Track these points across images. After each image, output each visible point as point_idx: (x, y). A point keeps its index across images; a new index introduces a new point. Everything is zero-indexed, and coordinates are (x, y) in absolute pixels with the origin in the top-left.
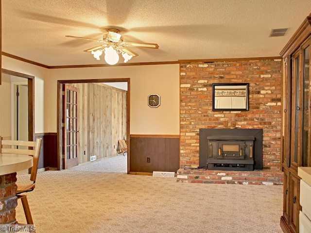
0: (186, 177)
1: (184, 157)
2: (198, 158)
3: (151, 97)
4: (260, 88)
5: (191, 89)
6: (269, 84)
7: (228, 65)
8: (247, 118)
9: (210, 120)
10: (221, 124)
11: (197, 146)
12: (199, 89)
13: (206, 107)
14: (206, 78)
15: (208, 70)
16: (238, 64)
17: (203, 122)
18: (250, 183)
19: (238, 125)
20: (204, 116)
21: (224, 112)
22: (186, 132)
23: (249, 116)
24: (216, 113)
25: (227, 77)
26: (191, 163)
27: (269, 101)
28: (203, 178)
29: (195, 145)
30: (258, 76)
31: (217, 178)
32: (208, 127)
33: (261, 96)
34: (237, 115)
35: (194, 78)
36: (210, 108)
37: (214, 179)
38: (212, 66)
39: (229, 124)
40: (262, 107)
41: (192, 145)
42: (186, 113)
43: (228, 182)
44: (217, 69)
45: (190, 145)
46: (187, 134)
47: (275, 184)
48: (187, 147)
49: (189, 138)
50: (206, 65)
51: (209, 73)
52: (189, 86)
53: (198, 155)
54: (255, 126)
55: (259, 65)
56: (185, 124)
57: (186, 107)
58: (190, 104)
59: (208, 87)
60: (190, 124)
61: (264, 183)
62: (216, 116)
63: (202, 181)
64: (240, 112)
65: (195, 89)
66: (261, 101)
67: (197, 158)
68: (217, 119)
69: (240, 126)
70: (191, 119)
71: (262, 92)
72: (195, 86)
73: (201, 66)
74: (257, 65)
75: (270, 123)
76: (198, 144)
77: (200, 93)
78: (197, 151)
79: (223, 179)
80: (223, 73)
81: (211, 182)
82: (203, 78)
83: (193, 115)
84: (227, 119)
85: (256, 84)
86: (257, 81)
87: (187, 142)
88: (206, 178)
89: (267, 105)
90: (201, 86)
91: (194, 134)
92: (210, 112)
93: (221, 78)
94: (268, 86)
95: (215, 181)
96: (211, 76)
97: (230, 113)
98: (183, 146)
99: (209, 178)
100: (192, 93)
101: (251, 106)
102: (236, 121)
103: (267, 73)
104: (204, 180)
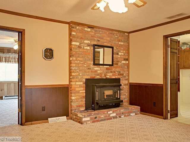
0: (88, 119)
1: (75, 102)
2: (85, 102)
3: (46, 50)
4: (118, 51)
5: (79, 47)
6: (122, 49)
7: (102, 32)
8: (112, 71)
9: (92, 72)
10: (98, 75)
11: (84, 93)
12: (85, 48)
13: (89, 62)
14: (89, 39)
15: (91, 33)
16: (108, 33)
17: (88, 74)
18: (125, 116)
19: (108, 76)
20: (88, 68)
21: (100, 66)
22: (77, 81)
23: (113, 70)
24: (95, 66)
25: (101, 40)
26: (80, 106)
27: (123, 60)
28: (100, 117)
29: (82, 91)
30: (117, 42)
31: (108, 115)
32: (91, 77)
33: (119, 56)
34: (107, 69)
35: (81, 38)
36: (91, 63)
37: (106, 117)
38: (93, 31)
39: (103, 75)
40: (119, 64)
41: (81, 92)
42: (76, 66)
43: (114, 117)
44: (96, 33)
45: (78, 92)
46: (77, 83)
47: (136, 114)
48: (77, 94)
49: (79, 86)
50: (89, 30)
51: (92, 36)
52: (78, 44)
53: (84, 100)
54: (116, 76)
55: (118, 35)
56: (76, 75)
57: (76, 61)
58: (78, 59)
59: (90, 47)
60: (79, 75)
61: (131, 114)
62: (95, 69)
63: (99, 120)
64: (108, 66)
65: (82, 47)
66: (119, 60)
67: (83, 103)
68: (96, 71)
69: (109, 77)
70: (80, 71)
71: (120, 54)
72: (82, 45)
73: (86, 29)
74: (117, 36)
75: (123, 75)
76: (85, 91)
77: (85, 50)
78: (84, 97)
79: (111, 115)
80: (100, 38)
81: (105, 120)
82: (88, 39)
83: (81, 68)
84: (102, 71)
85: (116, 48)
86: (117, 46)
87: (77, 89)
88: (101, 117)
89: (122, 62)
90: (86, 45)
91: (82, 83)
92: (92, 66)
93: (99, 41)
94: (122, 50)
95: (106, 118)
96: (92, 38)
97: (103, 67)
98: (74, 93)
99: (103, 116)
100: (80, 50)
101: (114, 62)
102: (107, 73)
103: (122, 41)
104: (100, 119)
